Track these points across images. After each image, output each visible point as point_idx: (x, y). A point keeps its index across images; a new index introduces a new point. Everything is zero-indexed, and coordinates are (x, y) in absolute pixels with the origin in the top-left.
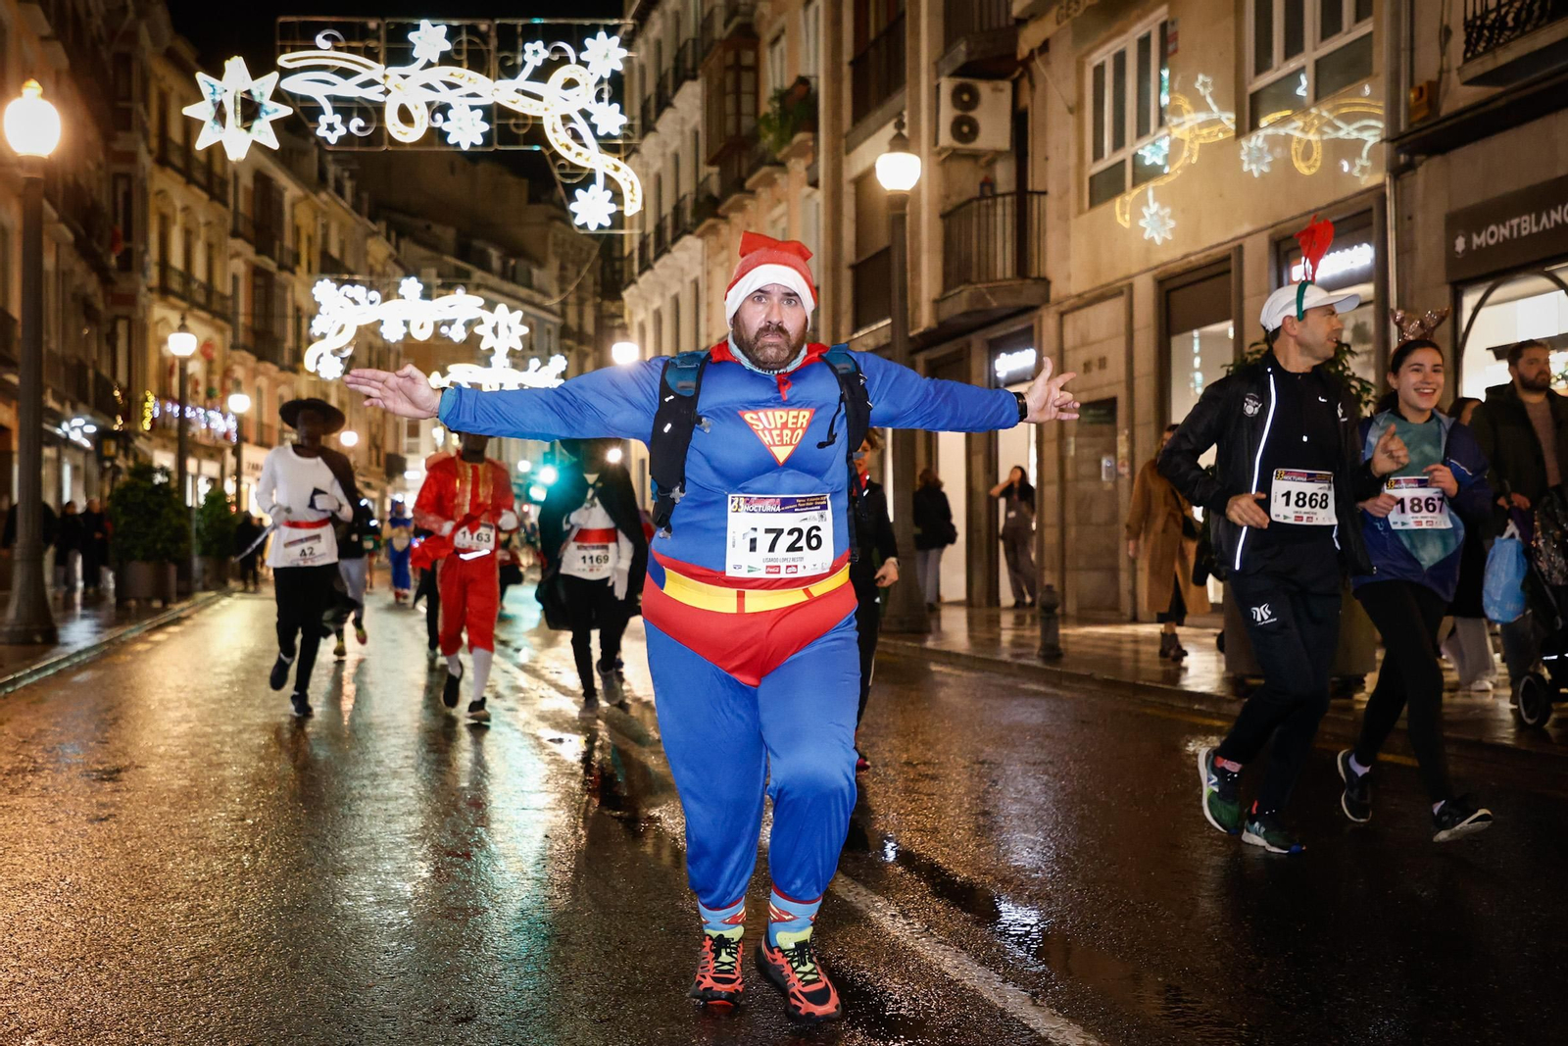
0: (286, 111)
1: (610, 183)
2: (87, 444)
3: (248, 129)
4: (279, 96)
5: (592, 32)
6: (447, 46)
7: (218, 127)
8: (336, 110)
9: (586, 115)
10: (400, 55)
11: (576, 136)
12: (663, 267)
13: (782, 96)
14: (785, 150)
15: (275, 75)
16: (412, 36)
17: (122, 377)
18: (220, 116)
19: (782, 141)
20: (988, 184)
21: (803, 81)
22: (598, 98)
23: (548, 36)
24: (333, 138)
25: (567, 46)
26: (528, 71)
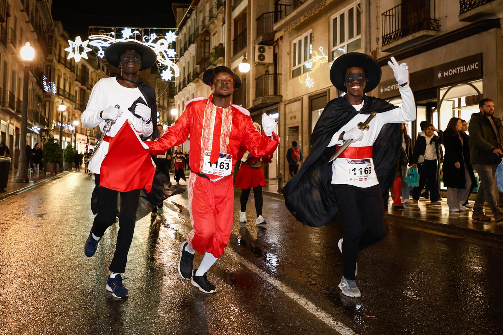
0: (90, 50)
1: (171, 69)
2: (38, 133)
3: (81, 54)
4: (89, 46)
5: (168, 31)
6: (131, 34)
7: (73, 53)
8: (103, 50)
9: (166, 52)
10: (119, 36)
11: (163, 57)
12: (185, 90)
13: (216, 48)
14: (216, 62)
15: (88, 41)
16: (122, 32)
17: (47, 116)
18: (74, 51)
19: (216, 59)
20: (267, 71)
21: (221, 44)
22: (169, 48)
23: (157, 32)
24: (102, 57)
25: (161, 34)
26: (151, 40)
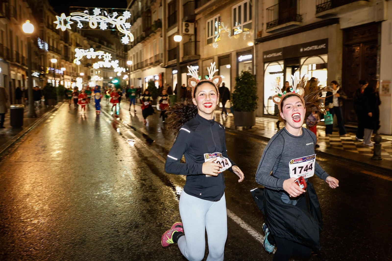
0: (72, 23)
1: (128, 36)
2: (38, 76)
3: (66, 26)
4: (71, 20)
5: (125, 11)
6: (100, 12)
7: (60, 25)
8: (81, 23)
9: (124, 25)
10: (91, 13)
11: (122, 28)
12: (135, 48)
13: (156, 22)
14: (156, 31)
15: (70, 16)
16: (94, 11)
17: (43, 64)
18: (60, 23)
19: (156, 29)
20: (190, 39)
21: (159, 20)
22: (126, 22)
23: (117, 11)
24: (80, 28)
25: (120, 13)
26: (114, 17)
